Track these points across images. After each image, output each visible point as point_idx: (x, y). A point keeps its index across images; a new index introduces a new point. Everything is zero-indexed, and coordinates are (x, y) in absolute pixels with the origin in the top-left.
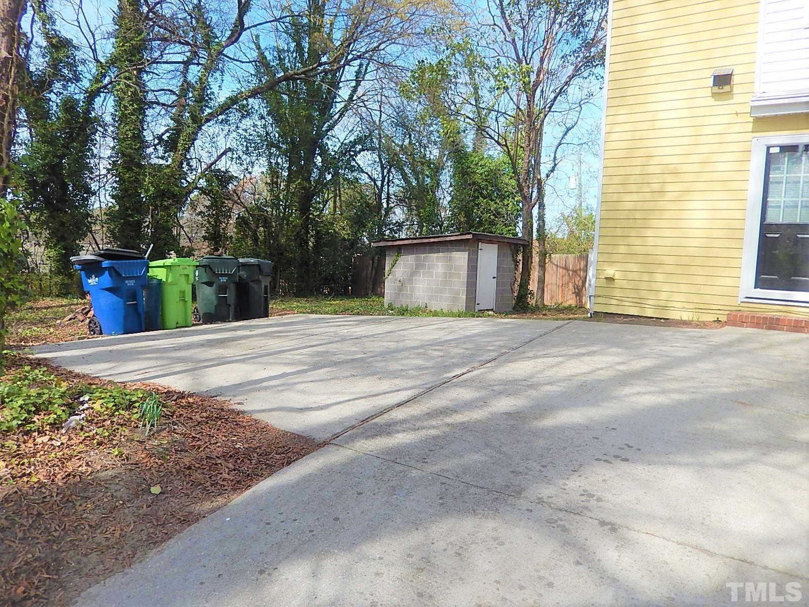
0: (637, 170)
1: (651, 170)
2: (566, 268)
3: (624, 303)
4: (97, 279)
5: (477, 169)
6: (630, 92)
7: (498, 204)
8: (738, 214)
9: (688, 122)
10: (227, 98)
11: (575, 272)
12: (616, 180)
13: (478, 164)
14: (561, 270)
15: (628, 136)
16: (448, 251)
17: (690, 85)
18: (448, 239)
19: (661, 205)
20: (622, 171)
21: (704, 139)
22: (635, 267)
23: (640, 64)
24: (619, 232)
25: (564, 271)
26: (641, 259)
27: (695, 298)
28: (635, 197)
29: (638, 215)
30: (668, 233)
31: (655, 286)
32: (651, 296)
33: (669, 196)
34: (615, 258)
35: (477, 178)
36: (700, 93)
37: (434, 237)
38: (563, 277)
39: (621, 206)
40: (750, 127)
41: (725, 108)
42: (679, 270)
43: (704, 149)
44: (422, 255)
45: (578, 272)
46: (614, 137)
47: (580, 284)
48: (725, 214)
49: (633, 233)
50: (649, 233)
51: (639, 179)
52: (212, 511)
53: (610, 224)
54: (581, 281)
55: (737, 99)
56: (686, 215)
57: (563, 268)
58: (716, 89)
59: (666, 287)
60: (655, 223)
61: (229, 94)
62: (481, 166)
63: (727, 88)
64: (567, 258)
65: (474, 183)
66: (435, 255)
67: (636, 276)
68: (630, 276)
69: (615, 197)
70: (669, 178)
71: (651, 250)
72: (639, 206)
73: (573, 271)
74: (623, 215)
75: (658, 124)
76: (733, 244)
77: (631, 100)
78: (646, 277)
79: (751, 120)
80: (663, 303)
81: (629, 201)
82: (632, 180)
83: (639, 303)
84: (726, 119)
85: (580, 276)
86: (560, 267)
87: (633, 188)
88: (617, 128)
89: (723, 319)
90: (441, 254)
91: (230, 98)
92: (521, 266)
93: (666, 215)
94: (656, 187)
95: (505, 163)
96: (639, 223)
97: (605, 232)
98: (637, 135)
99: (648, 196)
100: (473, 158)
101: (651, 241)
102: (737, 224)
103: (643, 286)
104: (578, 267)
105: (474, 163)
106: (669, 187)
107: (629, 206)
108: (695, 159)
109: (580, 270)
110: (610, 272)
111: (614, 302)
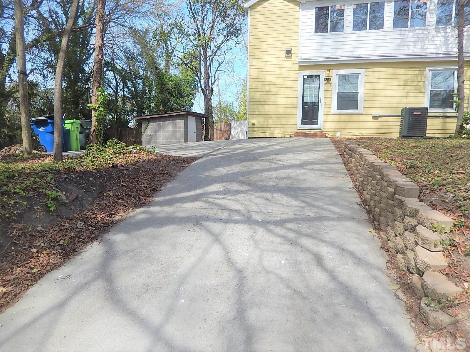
0: (261, 83)
1: (266, 83)
2: (221, 130)
3: (259, 133)
4: (44, 128)
5: (169, 82)
6: (257, 54)
7: (181, 100)
8: (295, 99)
9: (277, 66)
10: (33, 40)
11: (225, 131)
12: (253, 87)
13: (169, 79)
14: (218, 131)
15: (257, 70)
16: (175, 120)
17: (277, 53)
18: (175, 114)
19: (270, 96)
20: (256, 83)
21: (283, 73)
22: (262, 119)
23: (260, 43)
24: (255, 106)
25: (220, 132)
26: (264, 116)
27: (282, 129)
28: (260, 93)
29: (262, 100)
30: (273, 106)
31: (269, 126)
32: (268, 129)
33: (272, 93)
34: (255, 116)
35: (170, 86)
36: (281, 56)
37: (168, 114)
38: (219, 134)
39: (256, 97)
40: (298, 69)
41: (289, 62)
42: (277, 120)
43: (283, 76)
44: (162, 122)
45: (226, 132)
46: (252, 70)
47: (228, 137)
48: (291, 99)
49: (260, 106)
50: (266, 106)
51: (262, 87)
52: (189, 166)
53: (252, 103)
54: (228, 136)
55: (293, 58)
56: (278, 100)
57: (219, 130)
58: (287, 55)
59: (272, 126)
60: (268, 103)
61: (34, 37)
62: (171, 80)
63: (290, 55)
64: (221, 125)
65: (168, 89)
66: (168, 122)
67: (262, 123)
68: (260, 123)
69: (253, 93)
70: (272, 86)
71: (267, 113)
72: (262, 96)
73: (224, 131)
74: (257, 100)
75: (267, 66)
76: (294, 109)
77: (257, 57)
78: (266, 123)
79: (298, 66)
80: (272, 132)
81: (258, 95)
82: (259, 87)
83: (264, 132)
84: (290, 65)
85: (227, 134)
86: (218, 130)
87: (260, 90)
88: (253, 67)
89: (293, 136)
90: (171, 122)
91: (35, 40)
92: (205, 127)
93: (272, 100)
94: (268, 89)
95: (183, 79)
96: (262, 103)
97: (251, 107)
98: (260, 70)
99: (265, 93)
100: (166, 77)
101: (267, 110)
102: (295, 103)
103: (265, 126)
104: (226, 130)
105: (167, 78)
106: (272, 90)
107: (258, 96)
108: (280, 79)
109: (227, 130)
110: (253, 121)
111: (255, 133)
